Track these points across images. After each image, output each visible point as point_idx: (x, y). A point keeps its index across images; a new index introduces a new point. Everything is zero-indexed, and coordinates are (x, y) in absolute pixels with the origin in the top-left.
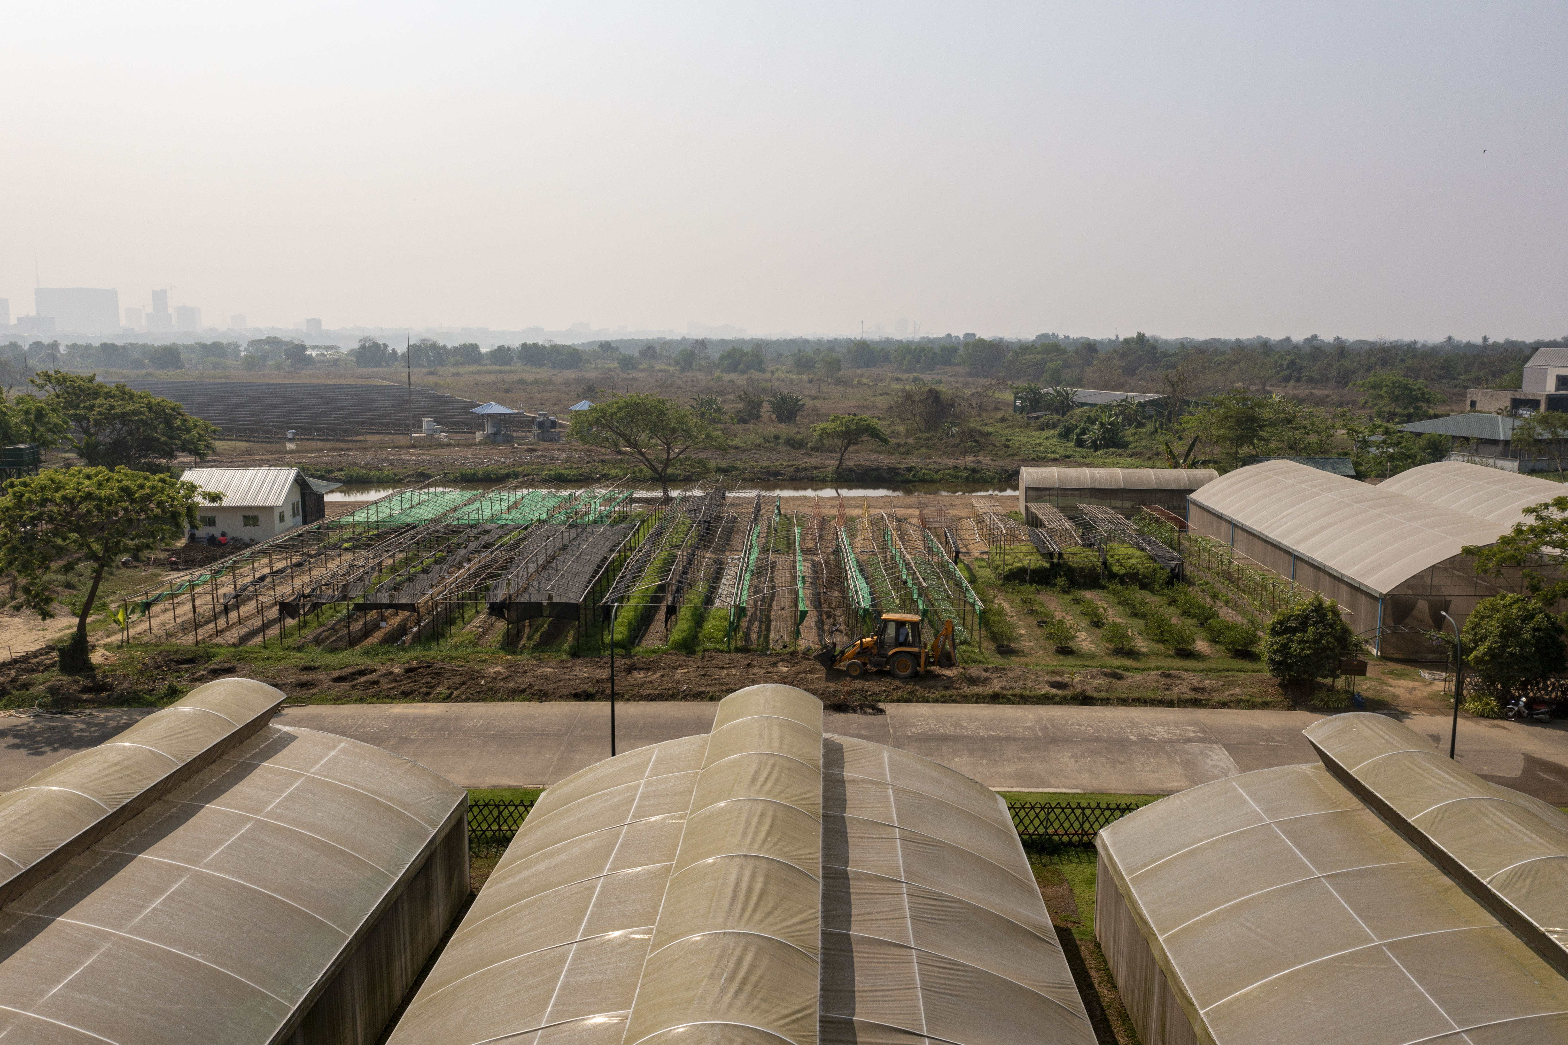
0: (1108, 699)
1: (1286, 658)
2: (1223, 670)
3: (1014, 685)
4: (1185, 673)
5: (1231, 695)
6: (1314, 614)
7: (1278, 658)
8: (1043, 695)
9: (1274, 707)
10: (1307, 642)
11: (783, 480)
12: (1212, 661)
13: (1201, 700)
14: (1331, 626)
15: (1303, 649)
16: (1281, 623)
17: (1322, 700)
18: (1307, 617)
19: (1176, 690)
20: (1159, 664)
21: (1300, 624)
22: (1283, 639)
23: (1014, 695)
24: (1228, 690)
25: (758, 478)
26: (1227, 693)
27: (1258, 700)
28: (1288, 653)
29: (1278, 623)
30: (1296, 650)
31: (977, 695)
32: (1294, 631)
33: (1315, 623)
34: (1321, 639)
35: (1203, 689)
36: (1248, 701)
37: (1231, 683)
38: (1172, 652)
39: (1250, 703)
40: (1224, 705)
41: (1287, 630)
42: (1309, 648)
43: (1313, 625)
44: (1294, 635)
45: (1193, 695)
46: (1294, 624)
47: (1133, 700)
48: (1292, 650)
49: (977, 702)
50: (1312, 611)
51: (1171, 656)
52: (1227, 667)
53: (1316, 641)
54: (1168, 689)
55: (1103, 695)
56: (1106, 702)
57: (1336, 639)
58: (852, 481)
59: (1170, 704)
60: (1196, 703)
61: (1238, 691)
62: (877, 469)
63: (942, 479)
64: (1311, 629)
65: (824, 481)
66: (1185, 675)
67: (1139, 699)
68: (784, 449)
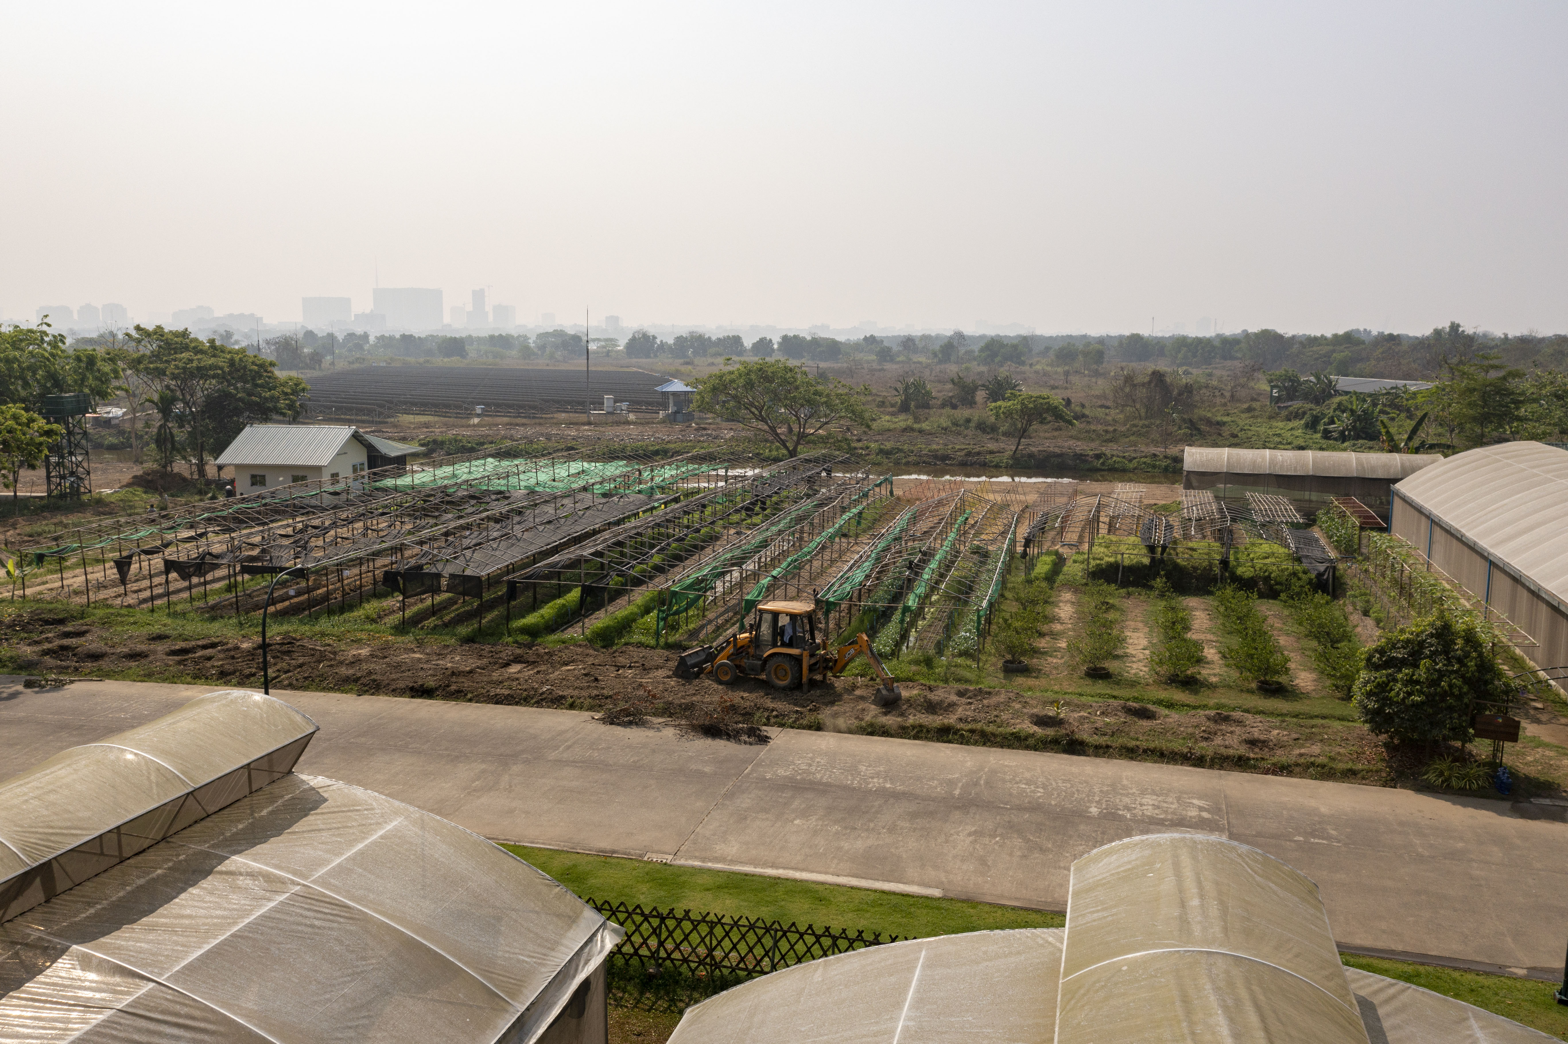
0: (1108, 747)
1: (1384, 705)
2: (1317, 716)
3: (979, 716)
4: (1250, 716)
5: (1301, 755)
6: (1434, 641)
7: (1372, 705)
8: (1013, 734)
9: (1363, 778)
10: (1417, 682)
11: (951, 465)
12: (1307, 702)
13: (1249, 759)
14: (1460, 661)
15: (1409, 694)
16: (1381, 651)
17: (1441, 774)
18: (1421, 644)
19: (1218, 740)
20: (1223, 701)
21: (1411, 654)
22: (1381, 676)
23: (972, 731)
24: (1302, 746)
25: (924, 462)
26: (1297, 752)
27: (1341, 766)
28: (1387, 699)
29: (1376, 651)
30: (1398, 694)
31: (921, 726)
32: (1399, 664)
33: (1434, 654)
34: (1440, 679)
35: (1264, 742)
36: (1323, 766)
37: (1310, 738)
38: (1254, 685)
39: (1326, 769)
40: (1283, 769)
41: (1390, 663)
42: (1420, 692)
43: (1430, 657)
44: (1400, 671)
45: (1243, 750)
46: (1398, 655)
47: (1145, 751)
48: (1393, 694)
49: (916, 737)
50: (1432, 635)
51: (1250, 691)
52: (1325, 711)
53: (1435, 683)
54: (1206, 739)
55: (1102, 740)
56: (1101, 751)
57: (1466, 681)
58: (1030, 468)
59: (1199, 762)
60: (1241, 763)
61: (1316, 749)
62: (1060, 455)
63: (1135, 469)
64: (1424, 663)
65: (997, 466)
66: (1249, 718)
67: (1153, 751)
68: (969, 432)
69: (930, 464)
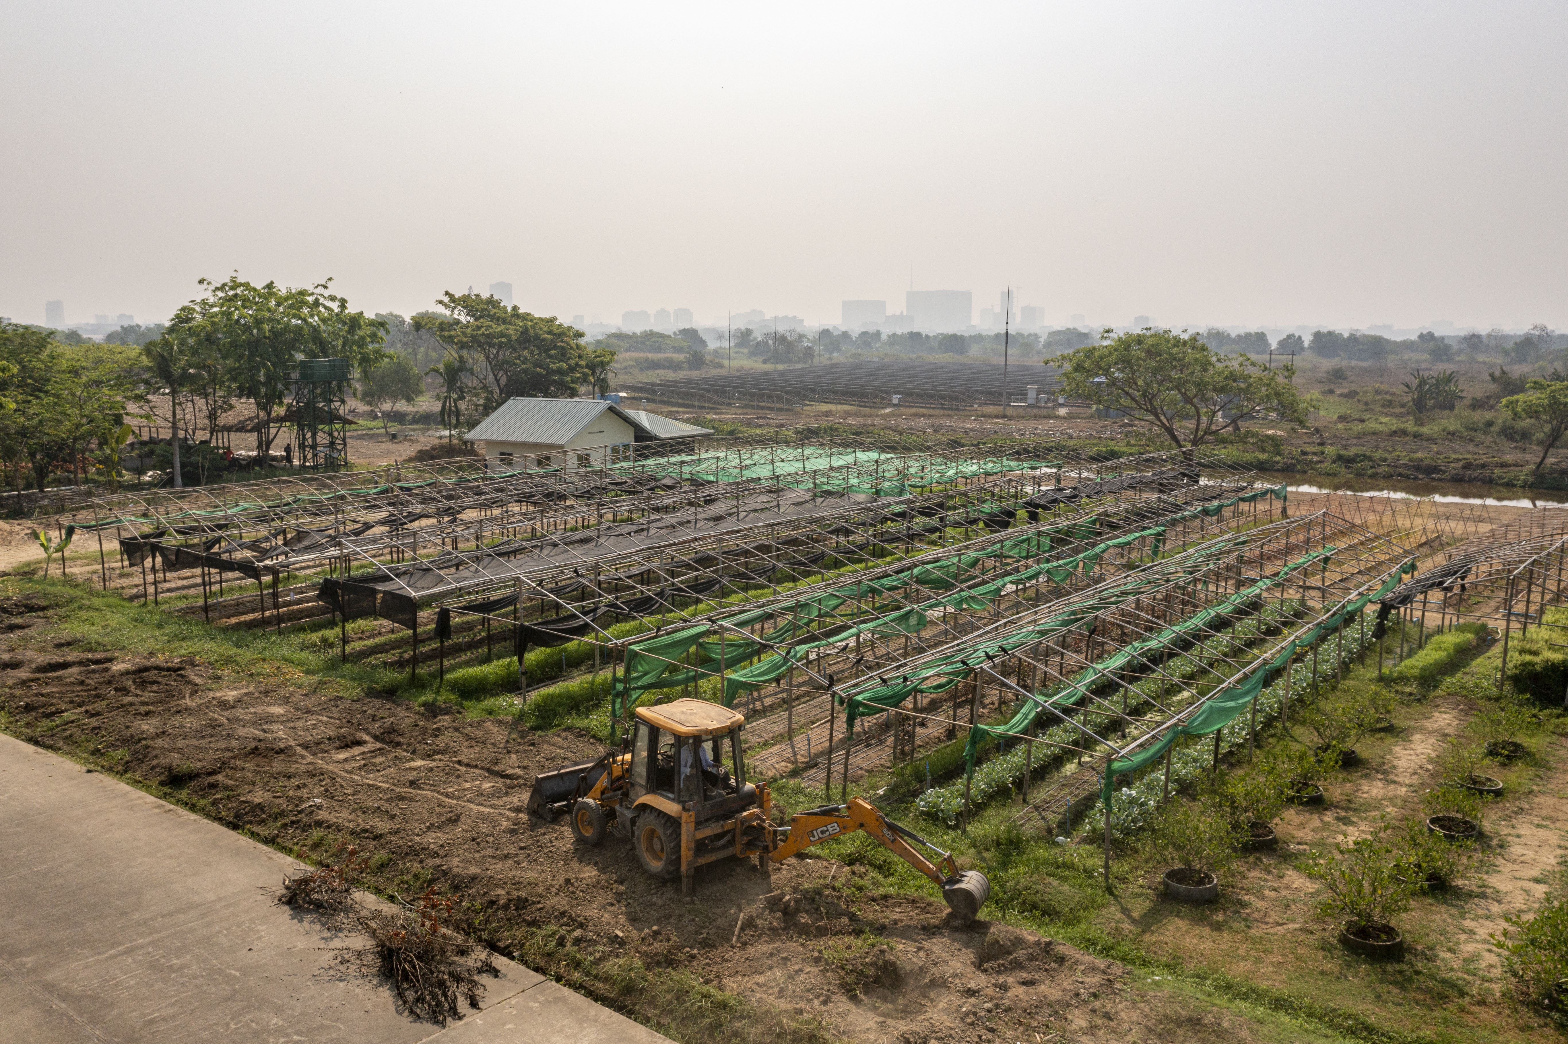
11: (1440, 480)
25: (1400, 475)
65: (1509, 485)
68: (1488, 440)
69: (1408, 477)
